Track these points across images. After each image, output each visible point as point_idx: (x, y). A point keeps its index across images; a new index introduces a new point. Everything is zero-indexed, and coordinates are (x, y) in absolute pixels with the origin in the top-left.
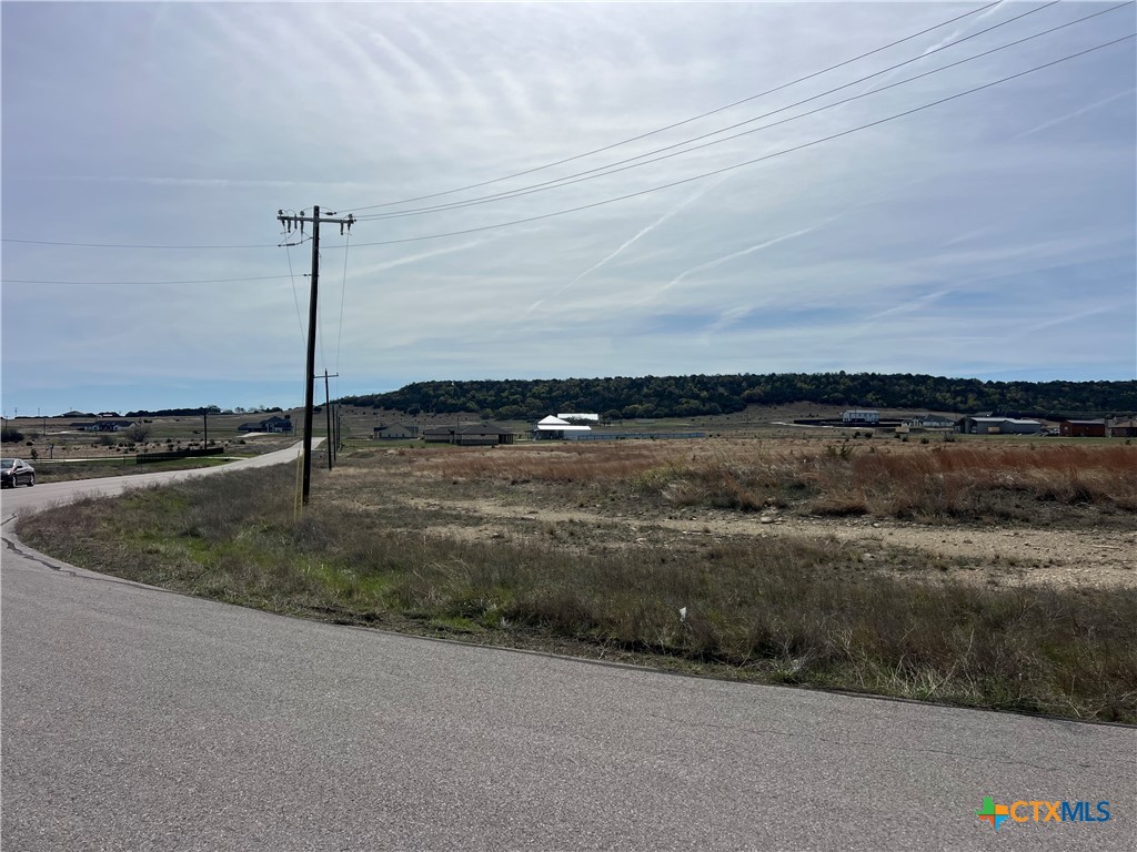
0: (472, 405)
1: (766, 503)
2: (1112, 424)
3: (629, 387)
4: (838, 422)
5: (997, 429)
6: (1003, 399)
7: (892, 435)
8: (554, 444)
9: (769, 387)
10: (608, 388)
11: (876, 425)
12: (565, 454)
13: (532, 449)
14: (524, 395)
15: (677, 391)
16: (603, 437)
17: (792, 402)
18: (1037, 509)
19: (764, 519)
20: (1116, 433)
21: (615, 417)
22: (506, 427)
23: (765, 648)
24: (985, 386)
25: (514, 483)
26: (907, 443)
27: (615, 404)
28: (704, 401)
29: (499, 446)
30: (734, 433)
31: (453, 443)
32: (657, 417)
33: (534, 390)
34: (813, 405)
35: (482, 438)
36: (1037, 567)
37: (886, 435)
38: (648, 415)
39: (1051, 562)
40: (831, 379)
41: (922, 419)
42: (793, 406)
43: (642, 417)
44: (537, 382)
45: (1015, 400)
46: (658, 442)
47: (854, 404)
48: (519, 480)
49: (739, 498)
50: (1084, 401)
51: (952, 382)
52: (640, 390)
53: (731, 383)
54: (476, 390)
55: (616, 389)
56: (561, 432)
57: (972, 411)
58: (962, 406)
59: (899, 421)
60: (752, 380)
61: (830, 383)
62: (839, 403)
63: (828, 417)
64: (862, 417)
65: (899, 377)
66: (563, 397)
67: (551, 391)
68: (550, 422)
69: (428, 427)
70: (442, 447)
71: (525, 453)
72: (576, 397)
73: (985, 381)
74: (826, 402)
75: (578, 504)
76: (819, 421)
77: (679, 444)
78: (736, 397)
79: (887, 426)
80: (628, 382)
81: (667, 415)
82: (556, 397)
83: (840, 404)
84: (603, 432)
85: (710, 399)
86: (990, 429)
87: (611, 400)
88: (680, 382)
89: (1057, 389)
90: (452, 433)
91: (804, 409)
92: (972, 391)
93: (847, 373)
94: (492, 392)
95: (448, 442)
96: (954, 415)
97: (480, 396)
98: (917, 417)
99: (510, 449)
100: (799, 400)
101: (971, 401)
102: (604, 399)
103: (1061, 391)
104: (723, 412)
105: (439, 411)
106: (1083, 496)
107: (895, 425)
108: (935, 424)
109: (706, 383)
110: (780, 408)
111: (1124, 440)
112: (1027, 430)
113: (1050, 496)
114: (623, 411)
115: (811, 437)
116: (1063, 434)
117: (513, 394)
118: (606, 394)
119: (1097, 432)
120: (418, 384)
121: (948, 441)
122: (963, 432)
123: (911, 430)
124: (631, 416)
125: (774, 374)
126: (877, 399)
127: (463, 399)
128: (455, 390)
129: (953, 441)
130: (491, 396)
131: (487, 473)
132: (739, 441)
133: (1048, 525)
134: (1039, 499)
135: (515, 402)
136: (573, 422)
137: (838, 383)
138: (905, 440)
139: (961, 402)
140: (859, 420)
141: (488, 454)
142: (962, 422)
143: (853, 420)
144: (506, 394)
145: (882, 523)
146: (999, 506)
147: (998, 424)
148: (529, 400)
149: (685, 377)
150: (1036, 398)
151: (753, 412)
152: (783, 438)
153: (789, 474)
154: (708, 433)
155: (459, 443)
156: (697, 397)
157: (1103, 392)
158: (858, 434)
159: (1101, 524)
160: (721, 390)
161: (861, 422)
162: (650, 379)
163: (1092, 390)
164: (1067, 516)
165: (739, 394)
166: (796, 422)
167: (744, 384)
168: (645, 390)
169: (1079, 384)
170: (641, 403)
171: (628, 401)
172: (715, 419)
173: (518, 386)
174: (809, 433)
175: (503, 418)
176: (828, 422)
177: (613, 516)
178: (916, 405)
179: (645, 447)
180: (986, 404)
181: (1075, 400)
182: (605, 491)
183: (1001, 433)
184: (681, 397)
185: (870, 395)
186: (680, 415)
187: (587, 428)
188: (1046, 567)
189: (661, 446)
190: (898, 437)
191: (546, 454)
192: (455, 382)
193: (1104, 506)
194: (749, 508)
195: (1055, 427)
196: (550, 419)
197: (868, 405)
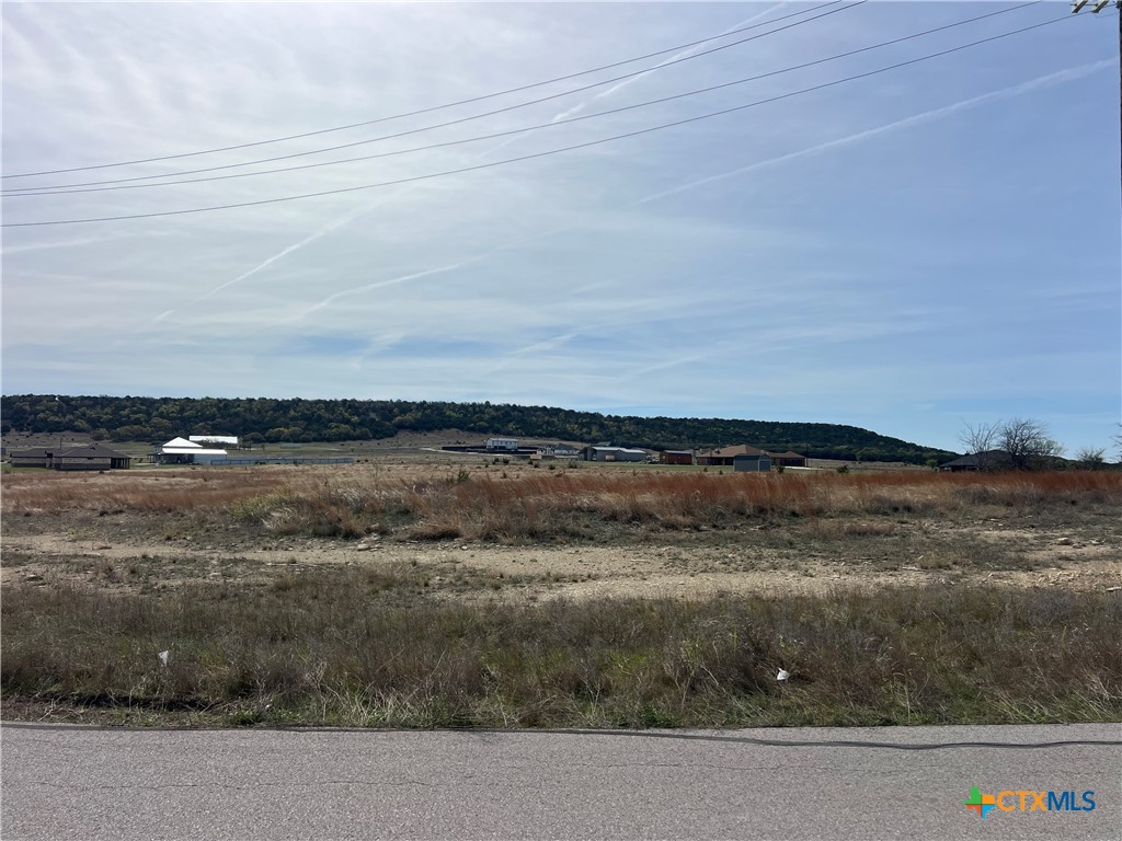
0: (80, 423)
1: (368, 529)
2: (698, 454)
3: (274, 410)
4: (482, 449)
5: (612, 457)
6: (619, 432)
7: (527, 461)
8: (180, 469)
9: (420, 414)
10: (251, 410)
11: (515, 452)
12: (188, 481)
13: (150, 475)
14: (149, 414)
15: (327, 415)
16: (240, 462)
17: (441, 429)
18: (602, 528)
19: (360, 547)
20: (701, 461)
21: (257, 441)
22: (120, 450)
23: (242, 688)
24: (606, 419)
25: (102, 514)
26: (537, 469)
27: (256, 427)
28: (354, 426)
29: (112, 471)
30: (383, 458)
31: (50, 467)
32: (304, 441)
33: (162, 409)
34: (460, 432)
35: (89, 462)
36: (576, 581)
37: (522, 462)
38: (295, 439)
39: (589, 576)
40: (477, 409)
41: (554, 448)
42: (442, 433)
43: (288, 441)
44: (165, 400)
45: (628, 432)
46: (300, 467)
47: (497, 432)
48: (110, 511)
49: (342, 526)
50: (679, 435)
51: (579, 415)
52: (286, 413)
53: (382, 408)
54: (88, 407)
55: (259, 412)
56: (192, 455)
57: (595, 441)
58: (587, 437)
59: (533, 449)
60: (404, 407)
61: (476, 413)
62: (483, 431)
63: (473, 444)
64: (504, 445)
65: (535, 409)
66: (196, 417)
67: (182, 410)
68: (178, 445)
69: (20, 448)
70: (35, 472)
71: (140, 479)
72: (213, 417)
73: (606, 415)
74: (472, 430)
75: (165, 536)
76: (465, 448)
77: (322, 469)
78: (387, 423)
79: (523, 453)
80: (273, 404)
81: (315, 440)
82: (189, 418)
83: (485, 432)
84: (242, 456)
85: (361, 424)
86: (607, 457)
87: (254, 422)
88: (330, 406)
89: (660, 424)
90: (50, 456)
91: (453, 436)
92: (595, 423)
93: (492, 403)
94: (107, 410)
95: (43, 466)
96: (580, 444)
97: (92, 413)
98: (550, 446)
99: (122, 474)
100: (448, 427)
101: (595, 433)
102: (245, 420)
103: (663, 425)
104: (374, 437)
105: (37, 430)
106: (638, 516)
107: (531, 453)
108: (564, 452)
109: (356, 408)
110: (430, 435)
111: (703, 467)
112: (635, 459)
113: (613, 517)
114: (267, 435)
115: (455, 463)
116: (661, 462)
117: (136, 413)
118: (248, 416)
119: (685, 460)
120: (9, 398)
121: (571, 467)
122: (586, 459)
123: (543, 457)
124: (276, 440)
125: (425, 402)
126: (517, 429)
127: (69, 417)
128: (59, 406)
129: (576, 467)
130: (107, 414)
131: (73, 503)
132: (386, 467)
133: (605, 542)
134: (605, 519)
135: (137, 422)
136: (206, 445)
137: (483, 413)
138: (536, 467)
139: (587, 433)
140: (501, 448)
141: (92, 480)
142: (585, 451)
143: (496, 447)
144: (126, 412)
145: (469, 546)
146: (571, 525)
147: (613, 453)
148: (154, 420)
149: (336, 402)
150: (644, 431)
151: (404, 438)
152: (429, 463)
153: (398, 500)
154: (356, 458)
155: (58, 467)
156: (347, 422)
157: (694, 427)
158: (497, 460)
159: (647, 539)
160: (373, 415)
161: (502, 450)
162: (297, 401)
163: (685, 426)
164: (622, 534)
165: (390, 420)
166: (444, 448)
167: (396, 410)
168: (292, 413)
169: (676, 420)
170: (287, 426)
171: (273, 424)
172: (365, 444)
173: (142, 404)
174: (453, 459)
175: (122, 439)
176: (474, 449)
177: (201, 549)
178: (550, 435)
179: (285, 473)
180: (607, 436)
181: (673, 433)
182: (202, 522)
183: (615, 460)
184: (331, 421)
185: (511, 425)
186: (329, 440)
187: (223, 452)
188: (583, 581)
189: (303, 472)
190: (531, 463)
191: (164, 480)
192: (60, 397)
193: (652, 525)
194: (350, 536)
195: (656, 455)
196: (179, 441)
197: (509, 434)
